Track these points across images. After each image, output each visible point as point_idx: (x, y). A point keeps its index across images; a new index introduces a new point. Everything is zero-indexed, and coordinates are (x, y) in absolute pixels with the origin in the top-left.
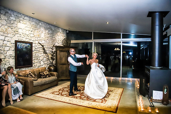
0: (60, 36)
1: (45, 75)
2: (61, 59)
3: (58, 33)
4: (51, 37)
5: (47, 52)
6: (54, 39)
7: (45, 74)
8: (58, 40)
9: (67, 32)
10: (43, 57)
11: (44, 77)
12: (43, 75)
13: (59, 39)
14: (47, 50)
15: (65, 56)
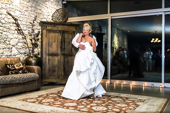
0: (51, 8)
1: (15, 69)
2: (50, 45)
3: (47, 3)
4: (32, 8)
5: (26, 32)
6: (39, 11)
7: (17, 68)
8: (46, 14)
9: (64, 2)
10: (17, 40)
11: (14, 72)
12: (12, 70)
13: (49, 14)
14: (25, 28)
15: (56, 41)
